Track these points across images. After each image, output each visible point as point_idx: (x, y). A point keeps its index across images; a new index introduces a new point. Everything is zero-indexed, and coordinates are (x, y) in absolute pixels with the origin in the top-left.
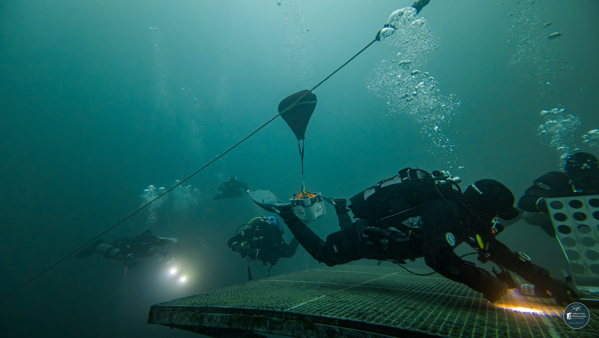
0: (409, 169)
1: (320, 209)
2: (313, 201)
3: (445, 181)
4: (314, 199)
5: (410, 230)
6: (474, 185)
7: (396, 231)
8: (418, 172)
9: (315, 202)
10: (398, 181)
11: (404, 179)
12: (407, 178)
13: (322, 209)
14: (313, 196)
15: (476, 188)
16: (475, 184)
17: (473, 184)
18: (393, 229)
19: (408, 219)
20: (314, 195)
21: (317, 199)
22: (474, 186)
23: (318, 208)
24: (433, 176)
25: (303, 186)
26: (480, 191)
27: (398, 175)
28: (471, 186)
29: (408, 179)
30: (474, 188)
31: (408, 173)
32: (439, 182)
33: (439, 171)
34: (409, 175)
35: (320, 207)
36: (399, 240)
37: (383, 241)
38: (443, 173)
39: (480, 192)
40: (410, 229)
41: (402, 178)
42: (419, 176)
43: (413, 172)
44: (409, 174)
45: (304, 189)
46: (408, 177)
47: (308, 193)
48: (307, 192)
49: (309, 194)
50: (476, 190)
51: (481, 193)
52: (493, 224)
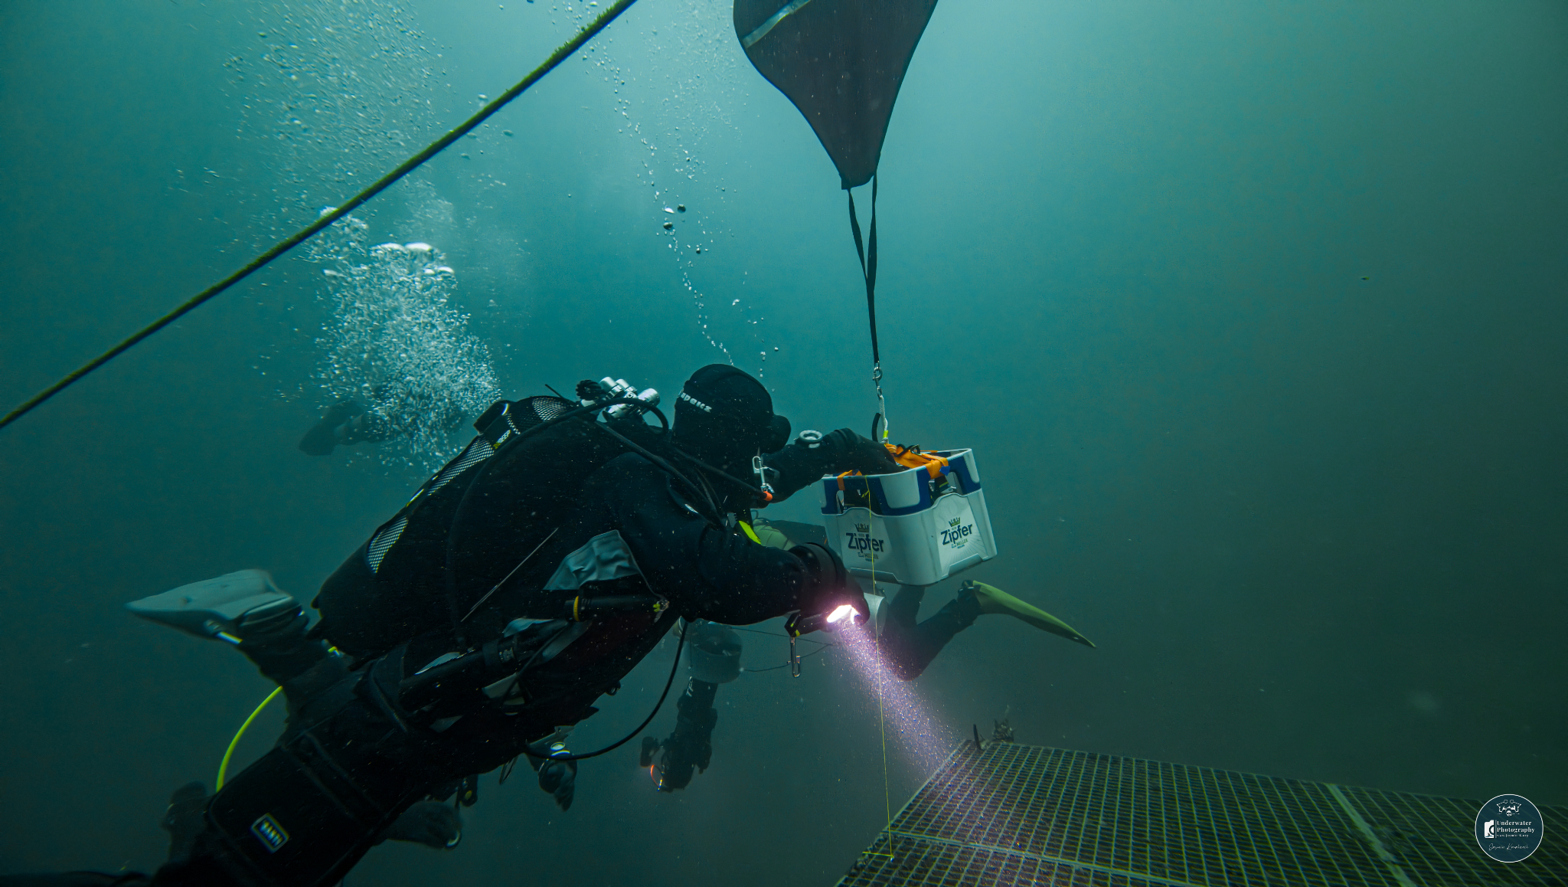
0: (507, 406)
1: (966, 530)
2: (931, 489)
3: (623, 405)
4: (933, 474)
5: (574, 598)
6: (684, 394)
7: (534, 625)
8: (536, 404)
9: (938, 493)
10: (487, 452)
11: (501, 440)
12: (508, 432)
13: (974, 529)
14: (933, 462)
15: (694, 401)
16: (686, 391)
17: (681, 394)
18: (522, 623)
19: (562, 563)
20: (938, 460)
21: (951, 477)
22: (687, 397)
23: (955, 522)
24: (585, 403)
25: (878, 416)
26: (703, 405)
27: (477, 437)
28: (680, 400)
29: (513, 434)
30: (689, 401)
31: (505, 417)
32: (606, 415)
33: (593, 380)
34: (511, 424)
35: (967, 518)
36: (551, 651)
37: (494, 689)
38: (605, 384)
39: (705, 407)
40: (572, 594)
41: (492, 443)
42: (546, 413)
43: (523, 410)
44: (512, 419)
45: (886, 431)
46: (511, 429)
47: (906, 451)
48: (899, 446)
49: (908, 455)
50: (694, 406)
51: (708, 408)
52: (759, 475)
